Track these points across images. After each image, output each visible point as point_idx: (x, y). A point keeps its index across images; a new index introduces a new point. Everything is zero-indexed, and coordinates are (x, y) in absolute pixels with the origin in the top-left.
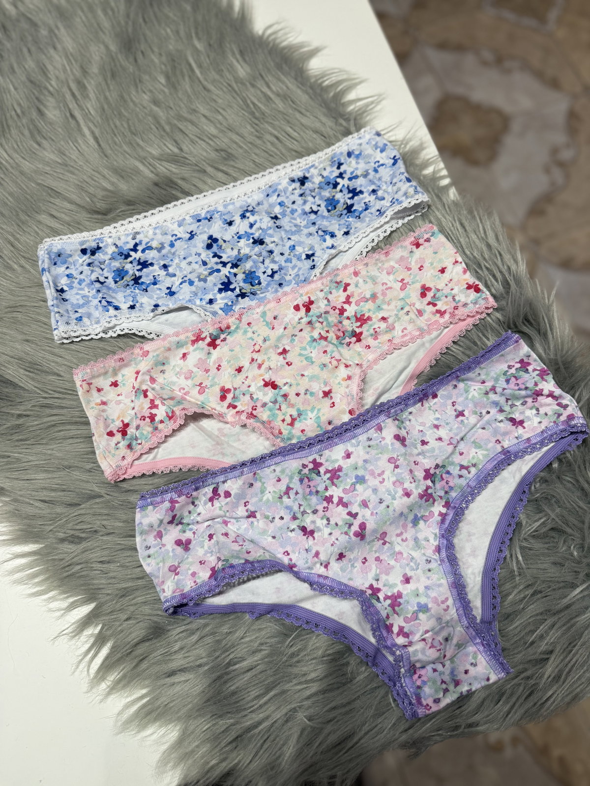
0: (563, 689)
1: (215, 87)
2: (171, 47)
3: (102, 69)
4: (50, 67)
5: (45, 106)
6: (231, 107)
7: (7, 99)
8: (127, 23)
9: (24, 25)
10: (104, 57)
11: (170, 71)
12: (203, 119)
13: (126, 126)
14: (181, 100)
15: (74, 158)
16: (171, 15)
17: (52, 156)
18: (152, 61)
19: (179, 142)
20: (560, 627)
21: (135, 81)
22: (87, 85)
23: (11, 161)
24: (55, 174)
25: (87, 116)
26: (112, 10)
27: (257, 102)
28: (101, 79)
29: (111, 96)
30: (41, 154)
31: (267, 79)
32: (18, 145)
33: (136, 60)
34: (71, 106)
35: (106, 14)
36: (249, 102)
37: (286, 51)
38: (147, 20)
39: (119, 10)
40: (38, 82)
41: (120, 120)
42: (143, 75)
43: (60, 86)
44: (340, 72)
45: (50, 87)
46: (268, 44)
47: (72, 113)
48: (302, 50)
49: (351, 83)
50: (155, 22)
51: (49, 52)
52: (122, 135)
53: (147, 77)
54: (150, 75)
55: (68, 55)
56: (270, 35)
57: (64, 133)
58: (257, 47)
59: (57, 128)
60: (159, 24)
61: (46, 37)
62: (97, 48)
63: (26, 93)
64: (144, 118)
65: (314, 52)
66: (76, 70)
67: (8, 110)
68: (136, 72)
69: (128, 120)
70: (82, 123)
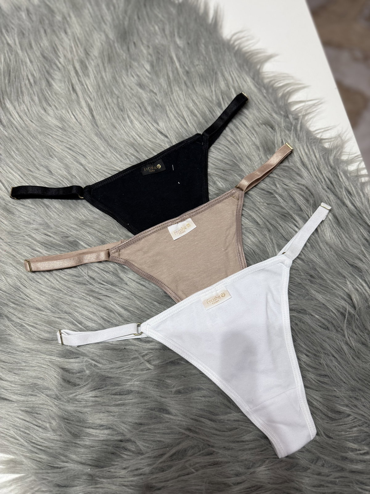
2: (157, 41)
3: (102, 53)
4: (60, 48)
5: (53, 79)
7: (24, 70)
8: (124, 18)
9: (44, 11)
10: (103, 43)
11: (155, 61)
13: (115, 101)
15: (72, 125)
16: (160, 16)
17: (54, 121)
18: (142, 51)
21: (126, 66)
22: (88, 65)
23: (21, 122)
25: (84, 90)
26: (114, 6)
28: (100, 61)
29: (106, 76)
30: (46, 119)
32: (28, 109)
33: (128, 49)
34: (74, 82)
35: (109, 9)
37: (247, 55)
38: (140, 17)
39: (119, 7)
40: (49, 58)
41: (112, 96)
42: (133, 62)
43: (66, 64)
44: (288, 77)
45: (58, 63)
46: (234, 48)
47: (74, 87)
48: (259, 55)
49: (296, 87)
50: (147, 20)
51: (61, 35)
52: (112, 110)
53: (136, 64)
54: (139, 62)
55: (75, 39)
56: (236, 40)
57: (65, 103)
58: (226, 50)
59: (60, 98)
60: (150, 22)
61: (60, 22)
62: (99, 36)
63: (39, 66)
64: (131, 98)
65: (269, 58)
66: (81, 52)
67: (23, 79)
68: (128, 59)
69: (118, 97)
70: (81, 96)
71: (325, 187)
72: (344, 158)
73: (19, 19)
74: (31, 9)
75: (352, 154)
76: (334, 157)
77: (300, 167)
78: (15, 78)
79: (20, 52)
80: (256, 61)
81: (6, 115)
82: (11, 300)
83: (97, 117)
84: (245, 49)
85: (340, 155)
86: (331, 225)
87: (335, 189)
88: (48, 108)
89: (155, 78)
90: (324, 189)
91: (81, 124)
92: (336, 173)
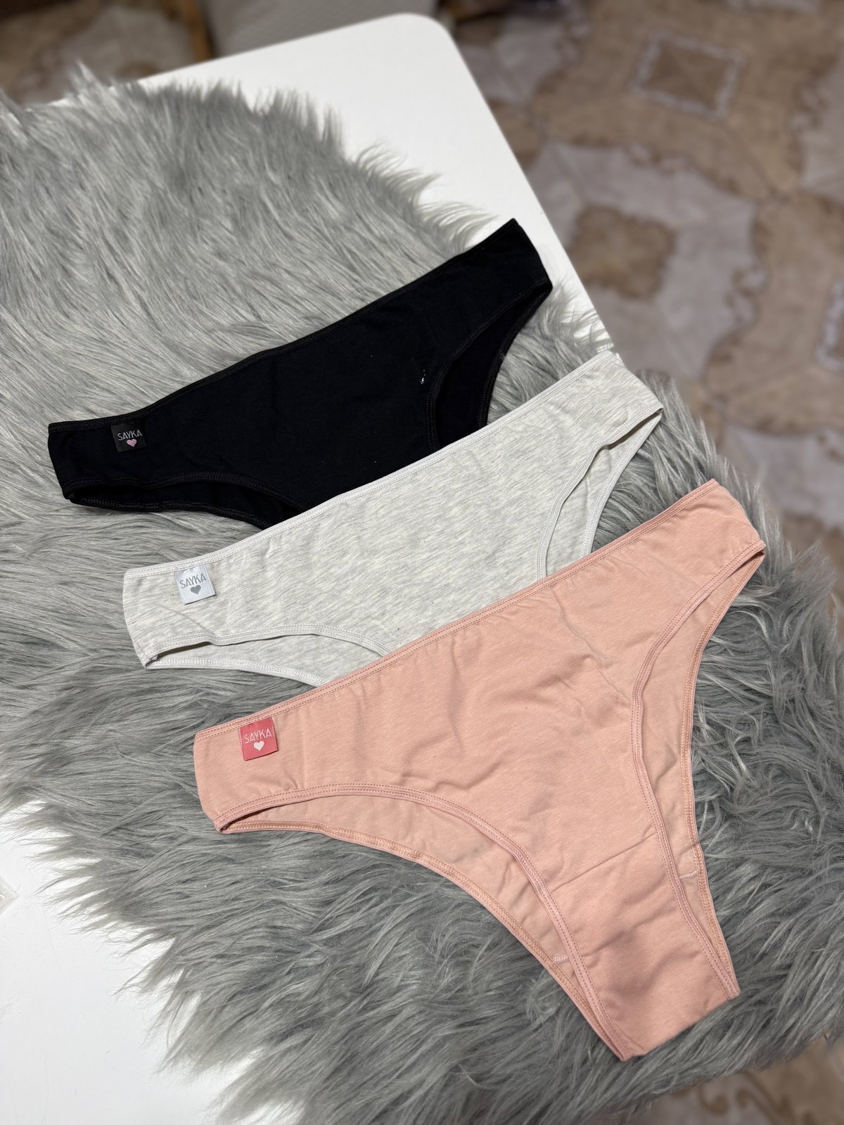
0: (808, 1015)
1: (300, 234)
2: (237, 181)
3: (147, 213)
4: (77, 214)
5: (73, 265)
6: (321, 258)
7: (21, 256)
8: (177, 151)
9: (40, 157)
10: (149, 196)
11: (238, 213)
12: (286, 276)
13: (182, 286)
14: (255, 251)
15: (116, 333)
16: (236, 140)
17: (85, 331)
18: (214, 200)
19: (256, 307)
20: (798, 932)
21: (192, 228)
22: (128, 235)
23: (30, 339)
24: (91, 355)
25: (129, 274)
26: (158, 138)
27: (355, 250)
28: (146, 226)
29: (161, 249)
30: (70, 330)
31: (367, 221)
32: (39, 318)
33: (192, 200)
34: (108, 264)
35: (148, 140)
36: (345, 251)
37: (389, 182)
38: (204, 146)
39: (165, 135)
40: (61, 233)
41: (175, 279)
42: (202, 220)
43: (92, 238)
44: (461, 207)
45: (78, 239)
46: (367, 172)
47: (110, 272)
48: (409, 180)
49: (475, 221)
50: (215, 149)
51: (74, 192)
52: (178, 299)
53: (207, 222)
54: (212, 218)
55: (99, 195)
56: (367, 162)
57: (100, 300)
58: (352, 178)
59: (90, 293)
60: (221, 152)
61: (69, 172)
62: (139, 186)
63: (47, 247)
64: (208, 277)
65: (426, 182)
66: (113, 215)
67: (23, 271)
68: (193, 216)
69: (186, 278)
70: (124, 285)
72: (567, 321)
75: (580, 310)
76: (549, 321)
79: (10, 229)
80: (404, 189)
83: (156, 314)
84: (385, 173)
89: (242, 239)
91: (130, 329)
92: (553, 345)
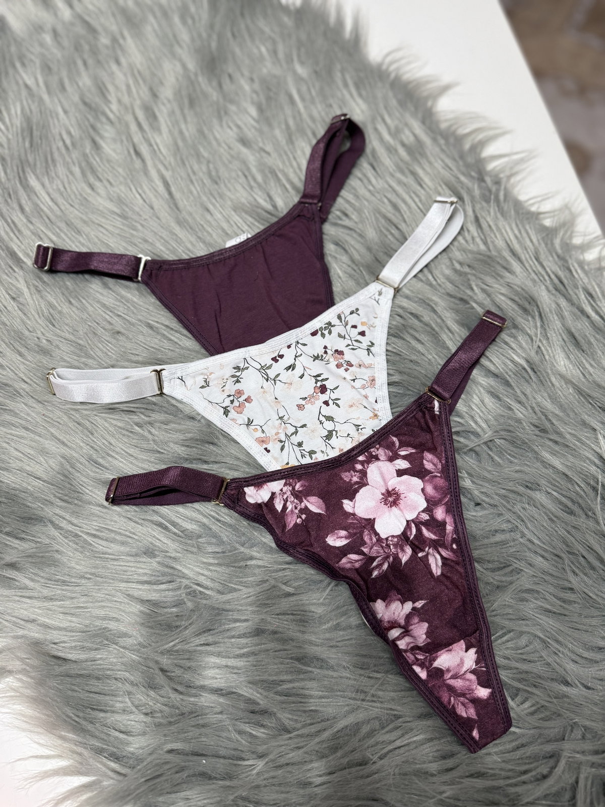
2: (265, 71)
3: (178, 93)
4: (111, 88)
5: (102, 137)
7: (54, 124)
8: (209, 36)
9: (80, 30)
10: (180, 78)
11: (264, 101)
13: (204, 168)
15: (138, 209)
16: (267, 30)
17: (109, 205)
18: (242, 87)
22: (158, 114)
23: (55, 208)
24: (113, 229)
25: (154, 153)
26: (193, 19)
28: (175, 106)
29: (188, 130)
30: (94, 202)
31: (389, 122)
32: (65, 188)
33: (220, 85)
34: (136, 140)
35: (184, 23)
37: (411, 86)
38: (236, 34)
39: (200, 20)
40: (93, 105)
41: (199, 162)
42: (229, 105)
43: (122, 113)
44: (476, 117)
45: (109, 112)
46: (389, 75)
47: (137, 149)
48: (430, 86)
49: (491, 133)
50: (247, 37)
51: (110, 67)
52: (200, 182)
53: (233, 108)
54: (238, 106)
55: (133, 72)
56: (391, 63)
57: (125, 175)
58: (377, 78)
59: (116, 167)
60: (252, 40)
61: (107, 47)
62: (172, 66)
63: (79, 118)
64: (230, 162)
65: (445, 89)
66: (144, 93)
67: (54, 139)
68: (221, 100)
69: (209, 162)
70: (149, 163)
71: (551, 288)
72: (577, 241)
73: (42, 45)
74: (60, 28)
75: (589, 235)
76: (562, 239)
77: (509, 258)
78: (41, 139)
79: (46, 97)
80: (425, 94)
81: (30, 199)
82: (57, 494)
83: (177, 195)
84: (406, 77)
85: (571, 237)
86: (566, 348)
87: (567, 290)
88: (97, 184)
89: (265, 129)
90: (549, 291)
91: (152, 208)
92: (566, 265)
